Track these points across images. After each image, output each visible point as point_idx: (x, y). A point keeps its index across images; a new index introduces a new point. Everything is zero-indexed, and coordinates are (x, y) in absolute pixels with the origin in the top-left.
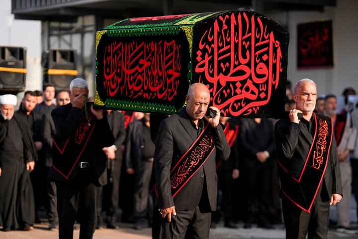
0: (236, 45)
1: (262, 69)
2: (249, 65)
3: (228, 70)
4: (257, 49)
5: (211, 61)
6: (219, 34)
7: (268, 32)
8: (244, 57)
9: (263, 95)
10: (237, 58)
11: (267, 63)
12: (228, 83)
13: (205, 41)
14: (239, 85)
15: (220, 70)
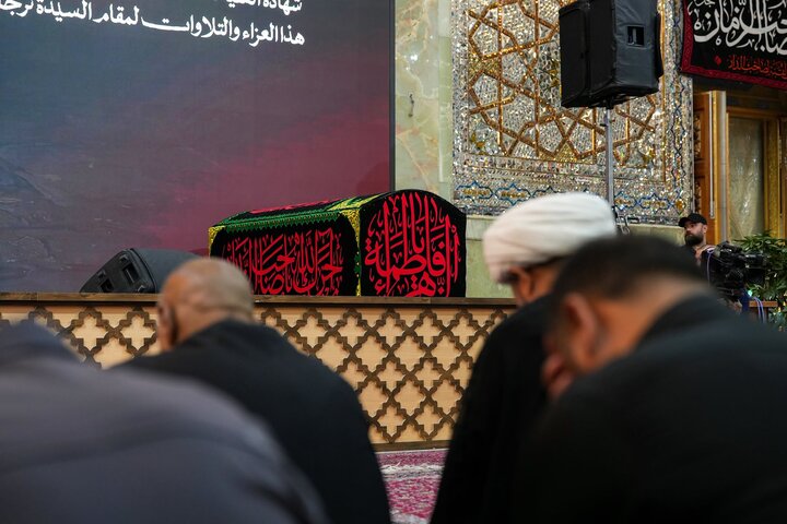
0: (409, 231)
1: (439, 259)
2: (424, 254)
3: (401, 260)
4: (433, 235)
5: (383, 251)
6: (390, 218)
7: (444, 215)
8: (419, 245)
9: (441, 290)
10: (411, 247)
11: (443, 251)
12: (402, 277)
13: (375, 226)
14: (414, 279)
15: (393, 262)
